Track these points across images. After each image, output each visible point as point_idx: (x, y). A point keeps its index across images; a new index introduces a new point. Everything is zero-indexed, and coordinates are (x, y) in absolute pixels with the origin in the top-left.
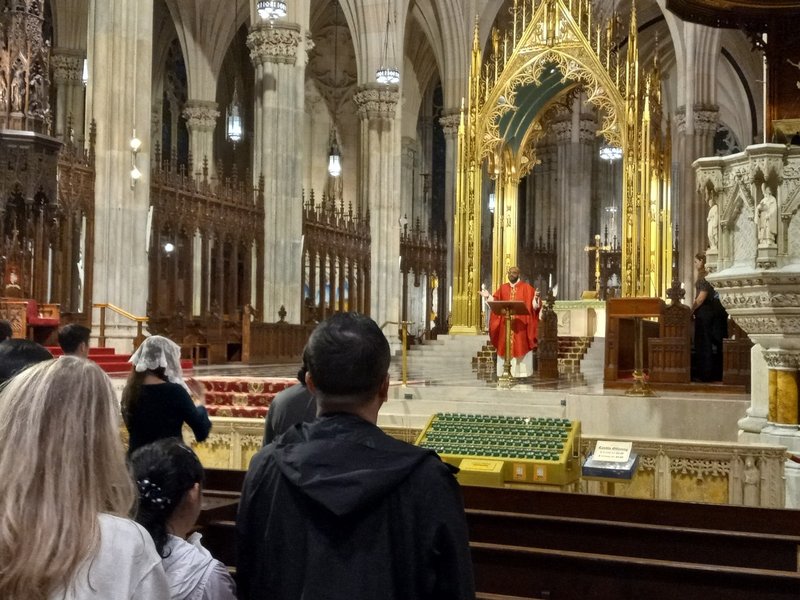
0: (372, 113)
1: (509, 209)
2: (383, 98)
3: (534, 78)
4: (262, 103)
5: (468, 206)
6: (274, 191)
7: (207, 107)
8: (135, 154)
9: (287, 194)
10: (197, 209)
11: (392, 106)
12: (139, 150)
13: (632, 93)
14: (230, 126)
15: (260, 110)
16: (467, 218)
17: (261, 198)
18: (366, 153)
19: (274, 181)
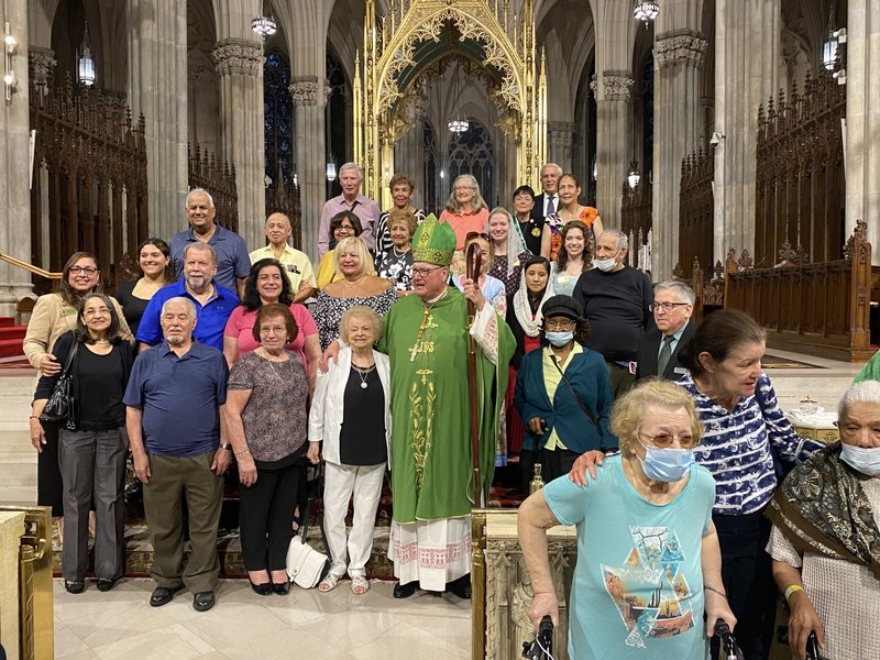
0: (234, 69)
1: (387, 170)
2: (245, 54)
3: (433, 32)
4: (139, 34)
5: (367, 161)
6: (156, 134)
7: (42, 53)
8: (10, 55)
9: (171, 140)
10: (78, 144)
11: (255, 63)
12: (15, 53)
13: (529, 55)
14: (81, 70)
15: (136, 42)
16: (367, 174)
17: (142, 141)
18: (228, 110)
19: (156, 123)
